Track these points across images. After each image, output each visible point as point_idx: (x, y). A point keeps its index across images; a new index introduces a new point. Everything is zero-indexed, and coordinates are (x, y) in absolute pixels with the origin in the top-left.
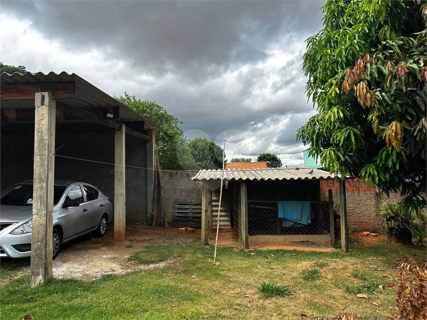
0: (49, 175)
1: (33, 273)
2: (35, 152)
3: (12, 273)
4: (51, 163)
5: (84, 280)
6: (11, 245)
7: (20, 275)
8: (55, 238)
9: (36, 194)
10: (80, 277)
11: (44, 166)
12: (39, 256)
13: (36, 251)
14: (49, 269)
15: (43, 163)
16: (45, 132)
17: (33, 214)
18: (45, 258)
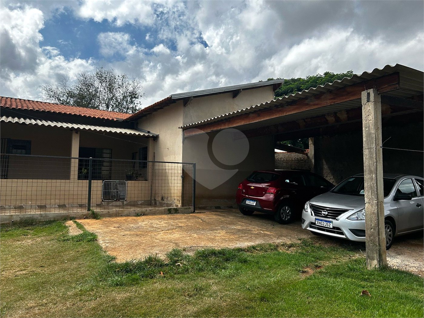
0: (378, 167)
1: (368, 256)
2: (364, 146)
3: (351, 254)
4: (379, 156)
5: (420, 276)
6: (349, 229)
7: (357, 256)
8: (388, 229)
9: (367, 185)
10: (416, 272)
11: (373, 158)
12: (373, 241)
13: (370, 237)
14: (383, 256)
15: (371, 156)
16: (372, 127)
17: (365, 202)
18: (379, 245)
